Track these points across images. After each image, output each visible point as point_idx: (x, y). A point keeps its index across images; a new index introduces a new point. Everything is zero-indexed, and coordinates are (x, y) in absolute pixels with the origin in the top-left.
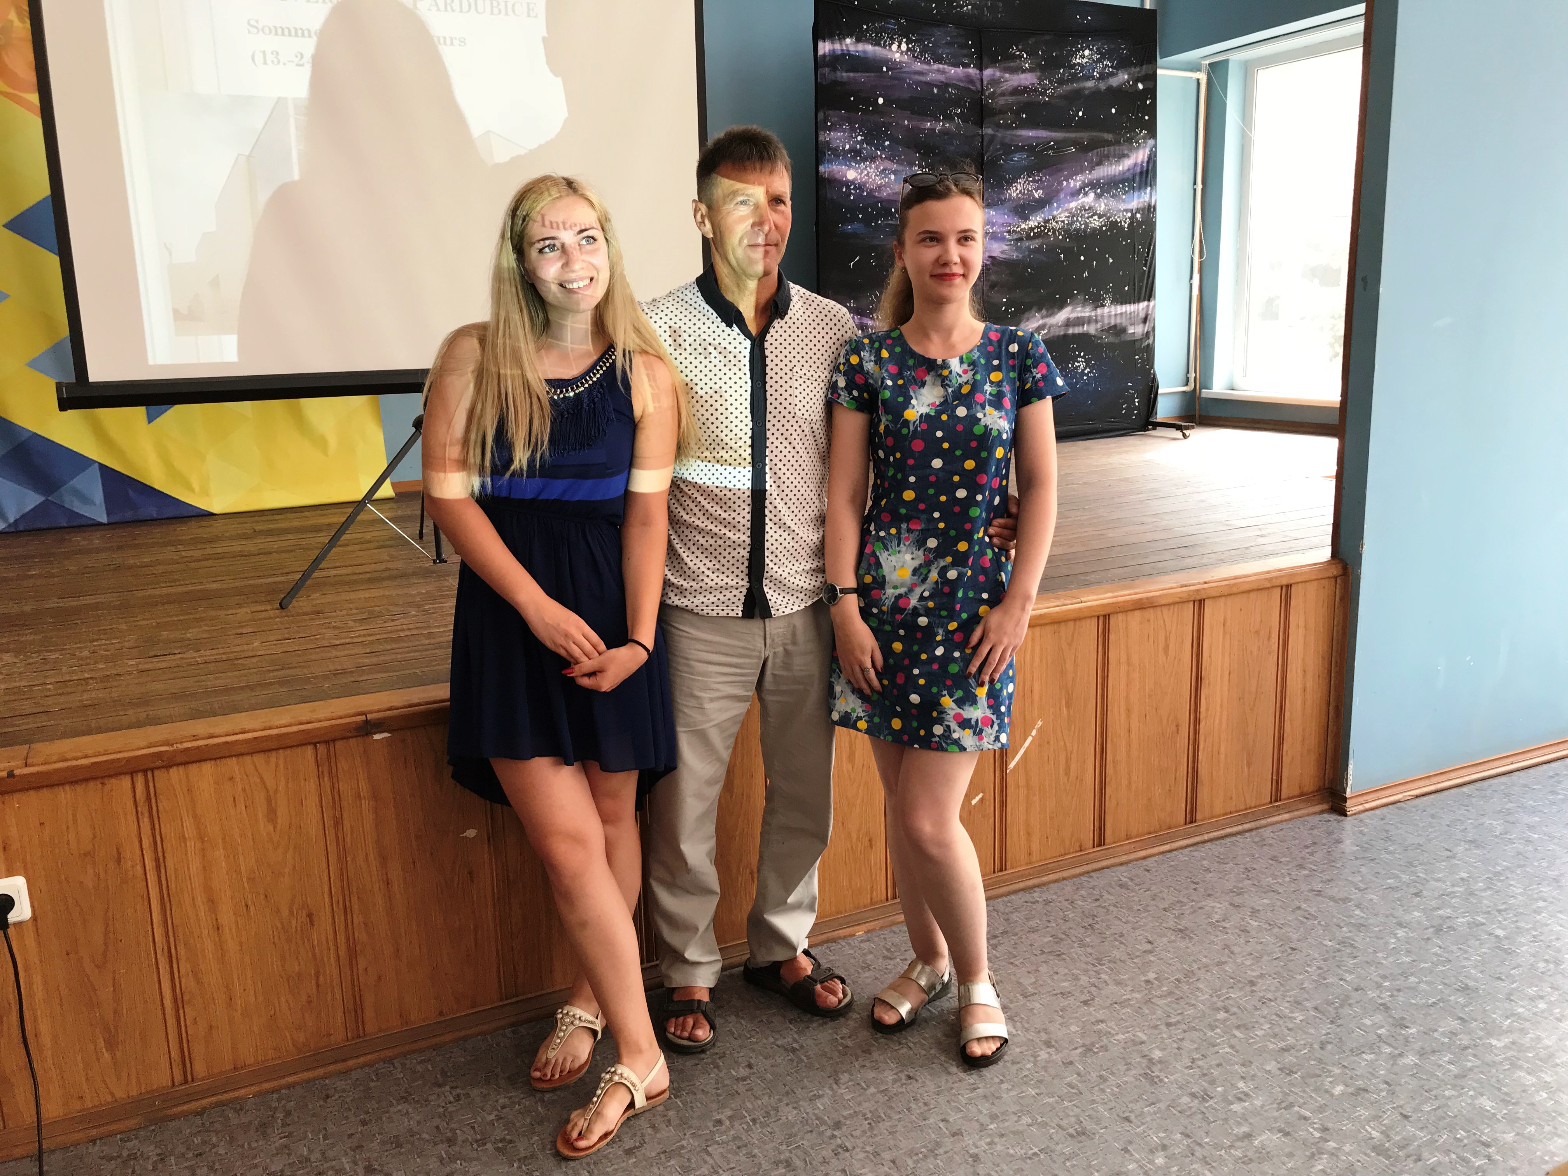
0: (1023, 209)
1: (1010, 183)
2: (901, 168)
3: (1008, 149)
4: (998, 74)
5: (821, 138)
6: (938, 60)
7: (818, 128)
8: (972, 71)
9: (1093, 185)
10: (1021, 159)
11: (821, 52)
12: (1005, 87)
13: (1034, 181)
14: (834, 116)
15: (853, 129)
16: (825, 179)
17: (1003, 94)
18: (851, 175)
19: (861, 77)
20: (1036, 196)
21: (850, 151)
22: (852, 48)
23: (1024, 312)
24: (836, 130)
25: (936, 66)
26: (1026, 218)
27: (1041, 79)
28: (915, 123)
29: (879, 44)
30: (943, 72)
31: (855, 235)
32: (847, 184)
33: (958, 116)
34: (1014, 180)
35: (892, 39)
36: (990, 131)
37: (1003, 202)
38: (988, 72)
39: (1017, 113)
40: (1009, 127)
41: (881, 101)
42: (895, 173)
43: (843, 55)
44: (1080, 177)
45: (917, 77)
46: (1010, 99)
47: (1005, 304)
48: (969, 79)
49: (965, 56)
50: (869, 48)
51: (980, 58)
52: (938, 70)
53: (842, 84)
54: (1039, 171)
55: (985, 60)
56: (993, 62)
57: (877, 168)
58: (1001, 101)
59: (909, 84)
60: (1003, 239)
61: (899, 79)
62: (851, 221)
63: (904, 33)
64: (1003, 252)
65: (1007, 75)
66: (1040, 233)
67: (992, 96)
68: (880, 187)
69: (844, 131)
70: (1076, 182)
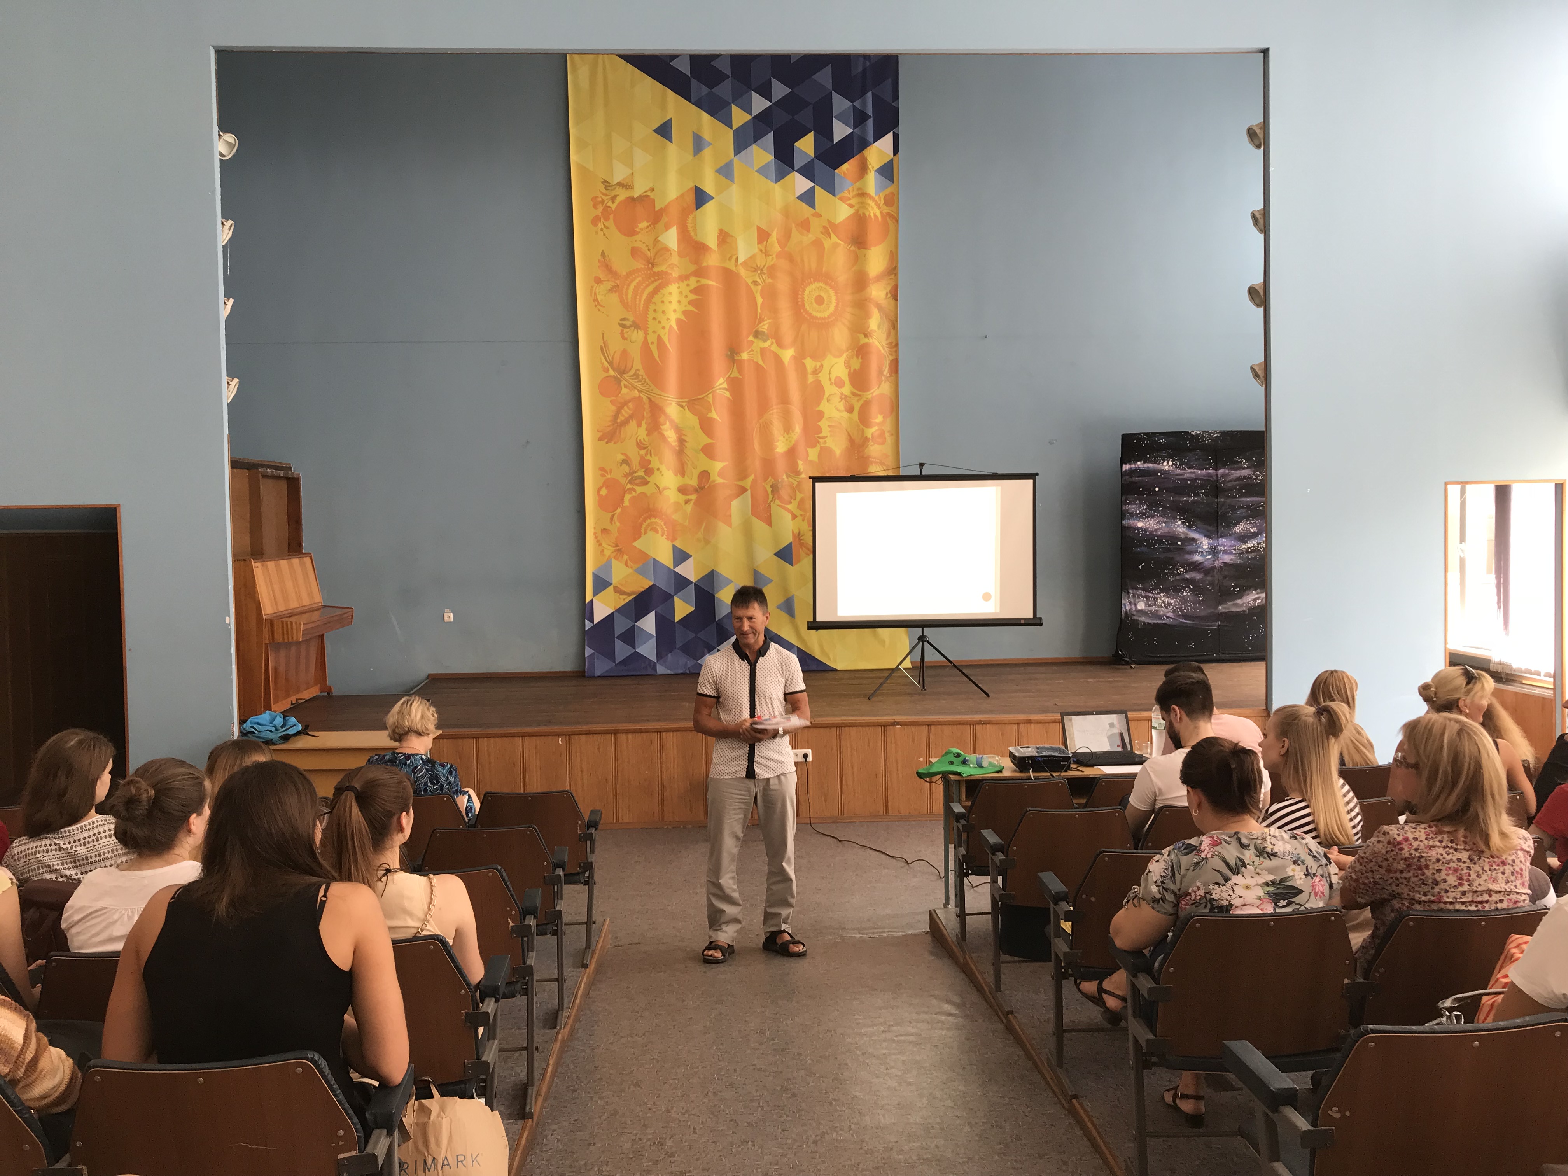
2: (1169, 520)
3: (1233, 508)
4: (1227, 471)
5: (1124, 508)
6: (1191, 467)
7: (1123, 503)
8: (1211, 471)
10: (1242, 513)
11: (1124, 469)
12: (1231, 477)
13: (1251, 523)
14: (1131, 498)
15: (1141, 503)
16: (1125, 527)
17: (1231, 481)
18: (1140, 525)
19: (1146, 479)
20: (1252, 531)
21: (1139, 514)
22: (1141, 466)
23: (1245, 591)
24: (1132, 504)
25: (1189, 471)
26: (1246, 542)
27: (1254, 472)
28: (1177, 498)
29: (1156, 463)
30: (1194, 473)
31: (1139, 553)
32: (1138, 529)
33: (1203, 493)
34: (1238, 523)
35: (1164, 461)
36: (1222, 500)
37: (1231, 535)
38: (1221, 471)
39: (1240, 490)
40: (1235, 497)
41: (1157, 489)
42: (1164, 523)
43: (1136, 470)
45: (1177, 477)
46: (1235, 483)
47: (1233, 586)
48: (1209, 475)
49: (1207, 464)
50: (1151, 465)
51: (1216, 464)
52: (1191, 473)
53: (1136, 483)
54: (1254, 518)
55: (1219, 465)
56: (1224, 466)
57: (1155, 521)
58: (1229, 484)
59: (1174, 481)
60: (1231, 553)
61: (1167, 478)
62: (1139, 546)
63: (1171, 457)
64: (1231, 560)
65: (1233, 472)
67: (1224, 482)
68: (1156, 530)
69: (1136, 504)
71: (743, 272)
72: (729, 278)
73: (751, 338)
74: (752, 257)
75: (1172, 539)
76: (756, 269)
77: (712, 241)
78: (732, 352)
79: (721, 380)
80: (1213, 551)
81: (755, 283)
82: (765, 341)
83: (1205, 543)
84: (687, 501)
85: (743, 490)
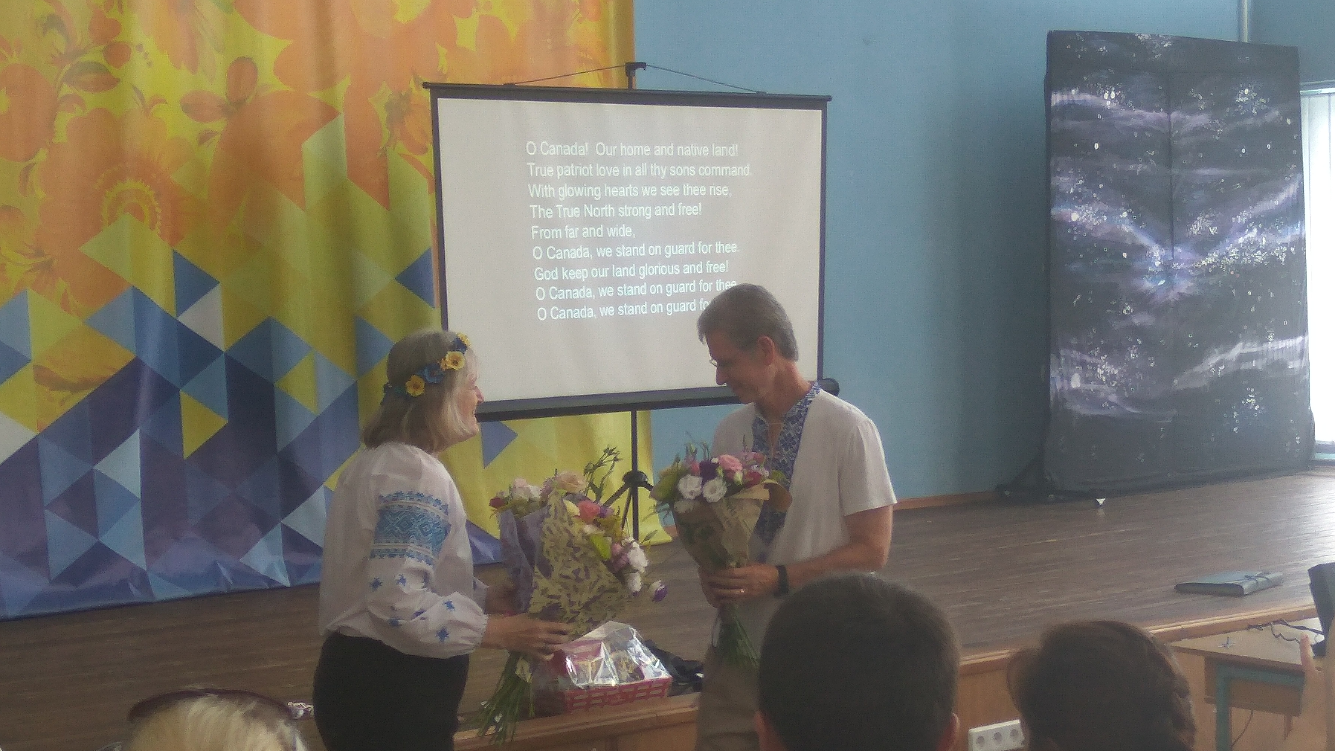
0: (1203, 246)
1: (1191, 223)
2: (1112, 210)
3: (1189, 189)
4: (1181, 116)
5: (1052, 183)
6: (1138, 105)
7: (1050, 172)
8: (1162, 114)
9: (1255, 220)
10: (1199, 197)
11: (1051, 101)
12: (1186, 128)
13: (1210, 219)
14: (1063, 163)
15: (1076, 174)
16: (1053, 220)
17: (1186, 135)
18: (1074, 217)
19: (1082, 125)
20: (1212, 232)
21: (1074, 194)
22: (1076, 99)
23: (1205, 350)
24: (1063, 175)
25: (1137, 111)
26: (1205, 254)
27: (1213, 119)
28: (1122, 166)
29: (1095, 94)
30: (1142, 116)
31: (1076, 273)
32: (1072, 225)
33: (1153, 158)
34: (1194, 217)
35: (1104, 89)
36: (1177, 171)
37: (1187, 240)
38: (1174, 116)
39: (1197, 152)
40: (1192, 166)
41: (1097, 146)
42: (1107, 214)
43: (1070, 105)
44: (1243, 213)
45: (1123, 123)
46: (1191, 139)
47: (1190, 340)
48: (1160, 122)
49: (1157, 101)
50: (1088, 96)
51: (1168, 100)
52: (1138, 116)
53: (1069, 131)
54: (1213, 208)
55: (1172, 104)
56: (1178, 105)
57: (1093, 210)
58: (1185, 141)
59: (1118, 131)
60: (1188, 275)
61: (1109, 125)
62: (1075, 260)
63: (1113, 83)
64: (1188, 288)
65: (1188, 117)
66: (1215, 269)
67: (1178, 137)
68: (1095, 227)
69: (1069, 175)
70: (1241, 218)
80: (1167, 270)
83: (1157, 254)
84: (203, 139)
85: (329, 113)
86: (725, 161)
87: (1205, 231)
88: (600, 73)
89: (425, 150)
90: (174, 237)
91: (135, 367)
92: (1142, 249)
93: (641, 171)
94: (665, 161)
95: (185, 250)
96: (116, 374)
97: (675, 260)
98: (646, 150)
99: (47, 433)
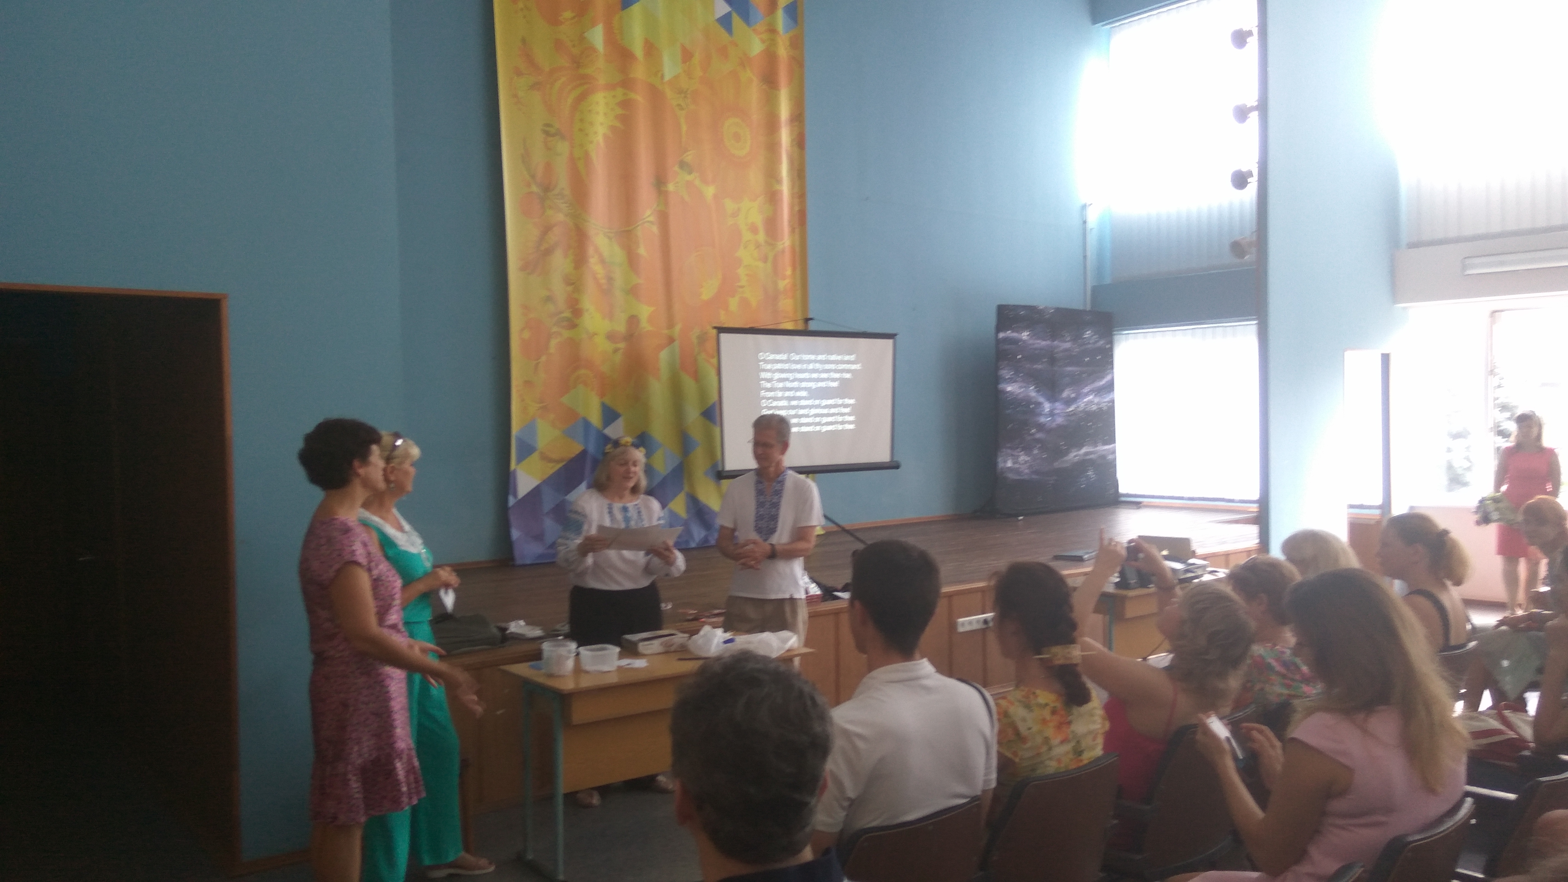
0: (1069, 402)
1: (1063, 390)
2: (1027, 385)
3: (1061, 376)
4: (1058, 343)
5: (997, 373)
6: (1038, 338)
7: (997, 368)
8: (1050, 342)
9: (1092, 391)
10: (1066, 380)
11: (999, 337)
12: (1060, 348)
13: (1072, 390)
14: (1002, 363)
15: (1010, 369)
16: (997, 391)
17: (1060, 352)
18: (1009, 389)
19: (1012, 347)
20: (1073, 397)
21: (1008, 378)
22: (1010, 335)
23: (1069, 448)
24: (1002, 369)
25: (1037, 341)
26: (1070, 406)
27: (1073, 345)
28: (1031, 366)
29: (1018, 333)
30: (1040, 344)
31: (1009, 416)
32: (1008, 393)
33: (1045, 362)
35: (1023, 331)
36: (1056, 369)
38: (1055, 343)
39: (1065, 360)
40: (1063, 366)
41: (1018, 357)
42: (1024, 387)
43: (1007, 338)
44: (1087, 388)
45: (1032, 346)
46: (1062, 354)
47: (1063, 445)
48: (1048, 346)
49: (1048, 336)
50: (1015, 334)
51: (1052, 336)
52: (1038, 343)
53: (1006, 350)
55: (1054, 338)
56: (1057, 338)
57: (1018, 385)
58: (1059, 355)
59: (1028, 349)
60: (1062, 416)
61: (1025, 347)
62: (1009, 409)
63: (1027, 328)
64: (1062, 422)
65: (1062, 344)
66: (1074, 414)
67: (1057, 353)
68: (1019, 394)
69: (1005, 369)
70: (1086, 390)
71: (669, 93)
72: (655, 95)
73: (676, 168)
74: (676, 77)
75: (1028, 401)
76: (681, 92)
77: (638, 50)
78: (660, 181)
79: (648, 212)
80: (1052, 414)
81: (679, 105)
82: (690, 173)
83: (1047, 407)
84: (616, 351)
85: (671, 340)
86: (848, 362)
87: (1069, 396)
88: (793, 323)
89: (713, 357)
90: (602, 395)
91: (584, 453)
92: (1039, 404)
93: (811, 366)
94: (821, 362)
95: (607, 401)
96: (575, 457)
97: (826, 407)
98: (813, 357)
99: (545, 482)
